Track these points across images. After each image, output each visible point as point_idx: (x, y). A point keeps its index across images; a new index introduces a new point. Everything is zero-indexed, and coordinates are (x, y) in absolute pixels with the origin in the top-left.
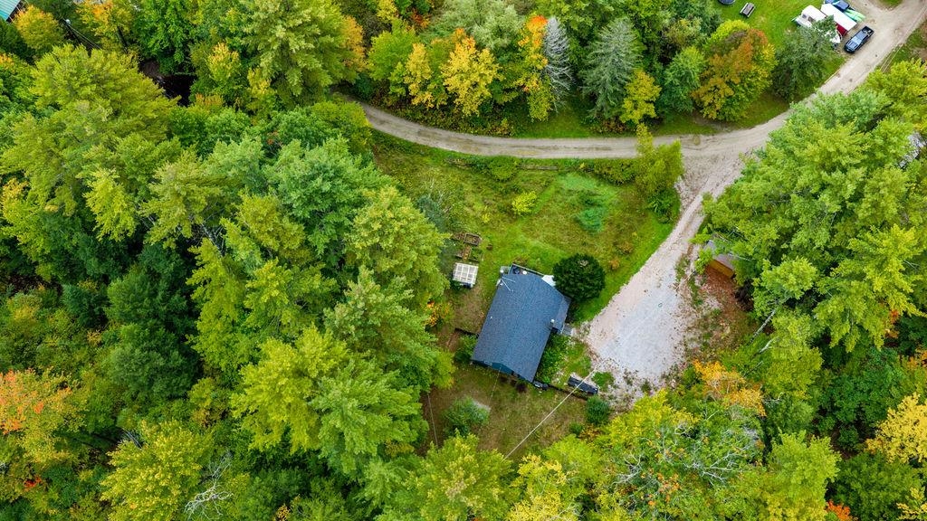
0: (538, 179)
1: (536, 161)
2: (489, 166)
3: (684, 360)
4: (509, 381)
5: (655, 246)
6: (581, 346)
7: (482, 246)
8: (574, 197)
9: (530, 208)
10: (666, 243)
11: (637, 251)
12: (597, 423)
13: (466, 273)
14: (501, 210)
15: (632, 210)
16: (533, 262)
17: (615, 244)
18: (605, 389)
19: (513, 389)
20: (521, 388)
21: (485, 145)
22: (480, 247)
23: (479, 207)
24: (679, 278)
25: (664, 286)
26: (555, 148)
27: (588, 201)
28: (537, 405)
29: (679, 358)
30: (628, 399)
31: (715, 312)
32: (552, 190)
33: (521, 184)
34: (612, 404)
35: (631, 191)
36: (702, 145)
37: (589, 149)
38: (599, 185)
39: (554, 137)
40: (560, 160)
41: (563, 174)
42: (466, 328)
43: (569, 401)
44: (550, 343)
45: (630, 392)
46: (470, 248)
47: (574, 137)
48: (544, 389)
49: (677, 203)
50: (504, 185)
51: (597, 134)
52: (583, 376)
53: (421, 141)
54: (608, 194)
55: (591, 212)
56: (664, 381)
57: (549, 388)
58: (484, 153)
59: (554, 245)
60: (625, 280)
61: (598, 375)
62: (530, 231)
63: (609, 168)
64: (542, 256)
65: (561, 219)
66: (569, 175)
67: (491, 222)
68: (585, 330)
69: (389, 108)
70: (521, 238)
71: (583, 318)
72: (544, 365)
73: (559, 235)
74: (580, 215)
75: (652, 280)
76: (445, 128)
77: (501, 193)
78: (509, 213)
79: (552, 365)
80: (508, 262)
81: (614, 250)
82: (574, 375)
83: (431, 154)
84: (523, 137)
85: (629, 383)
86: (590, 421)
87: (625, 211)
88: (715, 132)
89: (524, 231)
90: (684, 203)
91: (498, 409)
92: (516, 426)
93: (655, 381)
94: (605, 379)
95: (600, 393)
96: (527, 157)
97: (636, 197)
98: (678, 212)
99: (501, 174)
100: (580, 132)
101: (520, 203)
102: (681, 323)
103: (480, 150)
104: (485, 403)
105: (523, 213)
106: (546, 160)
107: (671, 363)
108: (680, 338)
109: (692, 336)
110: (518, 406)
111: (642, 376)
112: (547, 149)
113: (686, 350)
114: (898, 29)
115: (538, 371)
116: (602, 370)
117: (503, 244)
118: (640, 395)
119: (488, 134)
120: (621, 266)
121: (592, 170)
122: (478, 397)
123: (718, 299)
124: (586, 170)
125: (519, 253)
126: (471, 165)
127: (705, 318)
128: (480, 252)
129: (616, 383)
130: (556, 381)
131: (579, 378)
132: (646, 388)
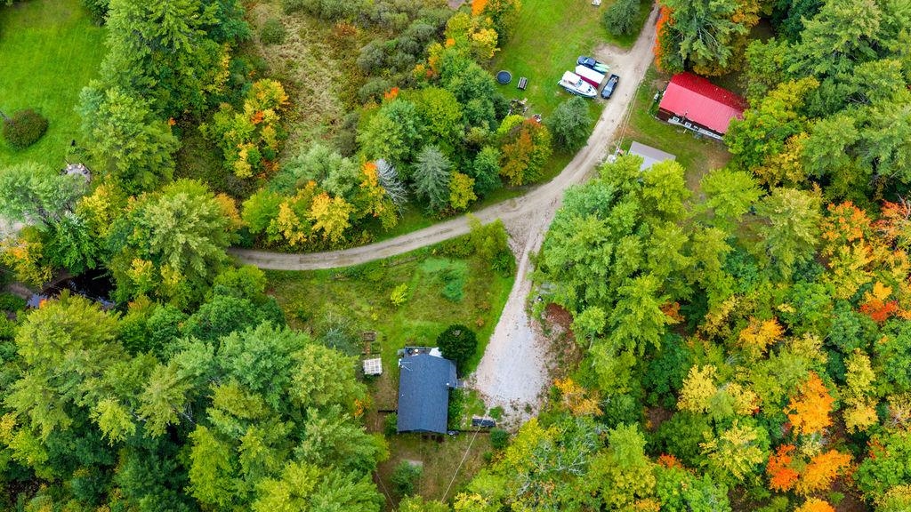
0: (404, 271)
1: (399, 257)
2: (364, 273)
3: (549, 379)
4: (430, 438)
5: (506, 298)
6: (474, 393)
7: (378, 340)
8: (435, 278)
9: (405, 297)
10: (512, 293)
11: (494, 306)
12: (501, 448)
13: (373, 366)
14: (384, 305)
15: (481, 274)
16: (421, 339)
17: (476, 305)
18: (500, 420)
19: (434, 442)
20: (440, 439)
21: (356, 255)
22: (377, 341)
23: (366, 308)
24: (529, 317)
25: (520, 327)
26: (410, 242)
27: (447, 278)
28: (456, 448)
29: (546, 379)
30: (518, 422)
31: (562, 335)
32: (417, 276)
33: (393, 279)
34: (508, 429)
35: (476, 260)
36: (518, 206)
37: (435, 235)
38: (451, 262)
39: (406, 233)
40: (416, 250)
41: (422, 262)
42: (386, 408)
43: (477, 437)
44: (451, 399)
45: (518, 416)
46: (369, 343)
47: (422, 228)
48: (457, 434)
49: (512, 258)
50: (380, 285)
51: (438, 221)
52: (482, 415)
53: (304, 267)
54: (459, 267)
55: (451, 285)
56: (539, 399)
57: (460, 432)
58: (357, 262)
59: (431, 320)
60: (491, 332)
61: (492, 410)
62: (411, 316)
63: (454, 247)
64: (425, 332)
65: (431, 298)
66: (426, 261)
67: (380, 317)
68: (474, 380)
69: (270, 248)
70: (406, 323)
71: (469, 371)
72: (451, 417)
73: (433, 311)
74: (444, 290)
75: (511, 325)
76: (320, 251)
77: (380, 292)
78: (390, 306)
79: (457, 415)
80: (401, 345)
81: (477, 310)
82: (475, 417)
83: (316, 276)
84: (382, 240)
85: (515, 409)
86: (496, 447)
87: (476, 277)
88: (525, 193)
89: (406, 317)
90: (517, 257)
91: (428, 461)
92: (445, 469)
93: (533, 402)
94: (498, 412)
95: (497, 424)
96: (390, 255)
97: (481, 263)
98: (515, 265)
99: (375, 276)
100: (424, 223)
101: (397, 296)
102: (540, 352)
103: (352, 261)
104: (417, 459)
105: (401, 303)
106: (406, 253)
107: (541, 385)
108: (542, 363)
109: (550, 359)
110: (442, 454)
111: (523, 401)
112: (403, 244)
113: (549, 371)
114: (637, 68)
115: (448, 422)
116: (494, 406)
117: (394, 333)
118: (525, 415)
119: (355, 246)
120: (485, 321)
121: (442, 251)
122: (410, 457)
123: (561, 324)
124: (438, 253)
125: (408, 335)
126: (350, 276)
127: (556, 342)
128: (379, 345)
129: (506, 412)
130: (464, 426)
131: (479, 418)
132: (528, 409)
